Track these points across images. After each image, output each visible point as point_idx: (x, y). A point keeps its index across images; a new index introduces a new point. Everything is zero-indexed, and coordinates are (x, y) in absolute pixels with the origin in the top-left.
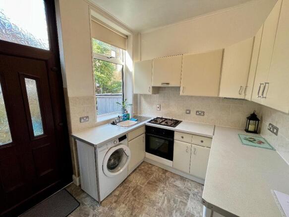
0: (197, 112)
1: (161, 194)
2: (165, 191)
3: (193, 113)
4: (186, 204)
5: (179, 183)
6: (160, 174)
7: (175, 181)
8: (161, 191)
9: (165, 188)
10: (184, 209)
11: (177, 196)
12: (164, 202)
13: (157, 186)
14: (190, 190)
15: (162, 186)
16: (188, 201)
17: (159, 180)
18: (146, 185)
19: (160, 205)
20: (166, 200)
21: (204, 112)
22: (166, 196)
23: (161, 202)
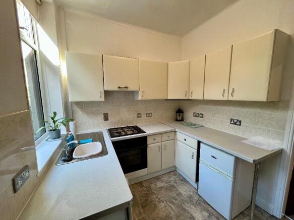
0: (147, 114)
1: (162, 205)
2: (161, 199)
3: (144, 116)
4: (180, 194)
5: (160, 184)
6: (140, 190)
7: (156, 185)
8: (159, 202)
9: (159, 197)
10: (184, 198)
11: (170, 194)
12: (172, 208)
13: (151, 202)
14: (170, 182)
15: (154, 197)
16: (178, 191)
17: (147, 195)
18: (144, 211)
19: (172, 213)
20: (170, 204)
21: (151, 113)
22: (166, 202)
23: (170, 210)
